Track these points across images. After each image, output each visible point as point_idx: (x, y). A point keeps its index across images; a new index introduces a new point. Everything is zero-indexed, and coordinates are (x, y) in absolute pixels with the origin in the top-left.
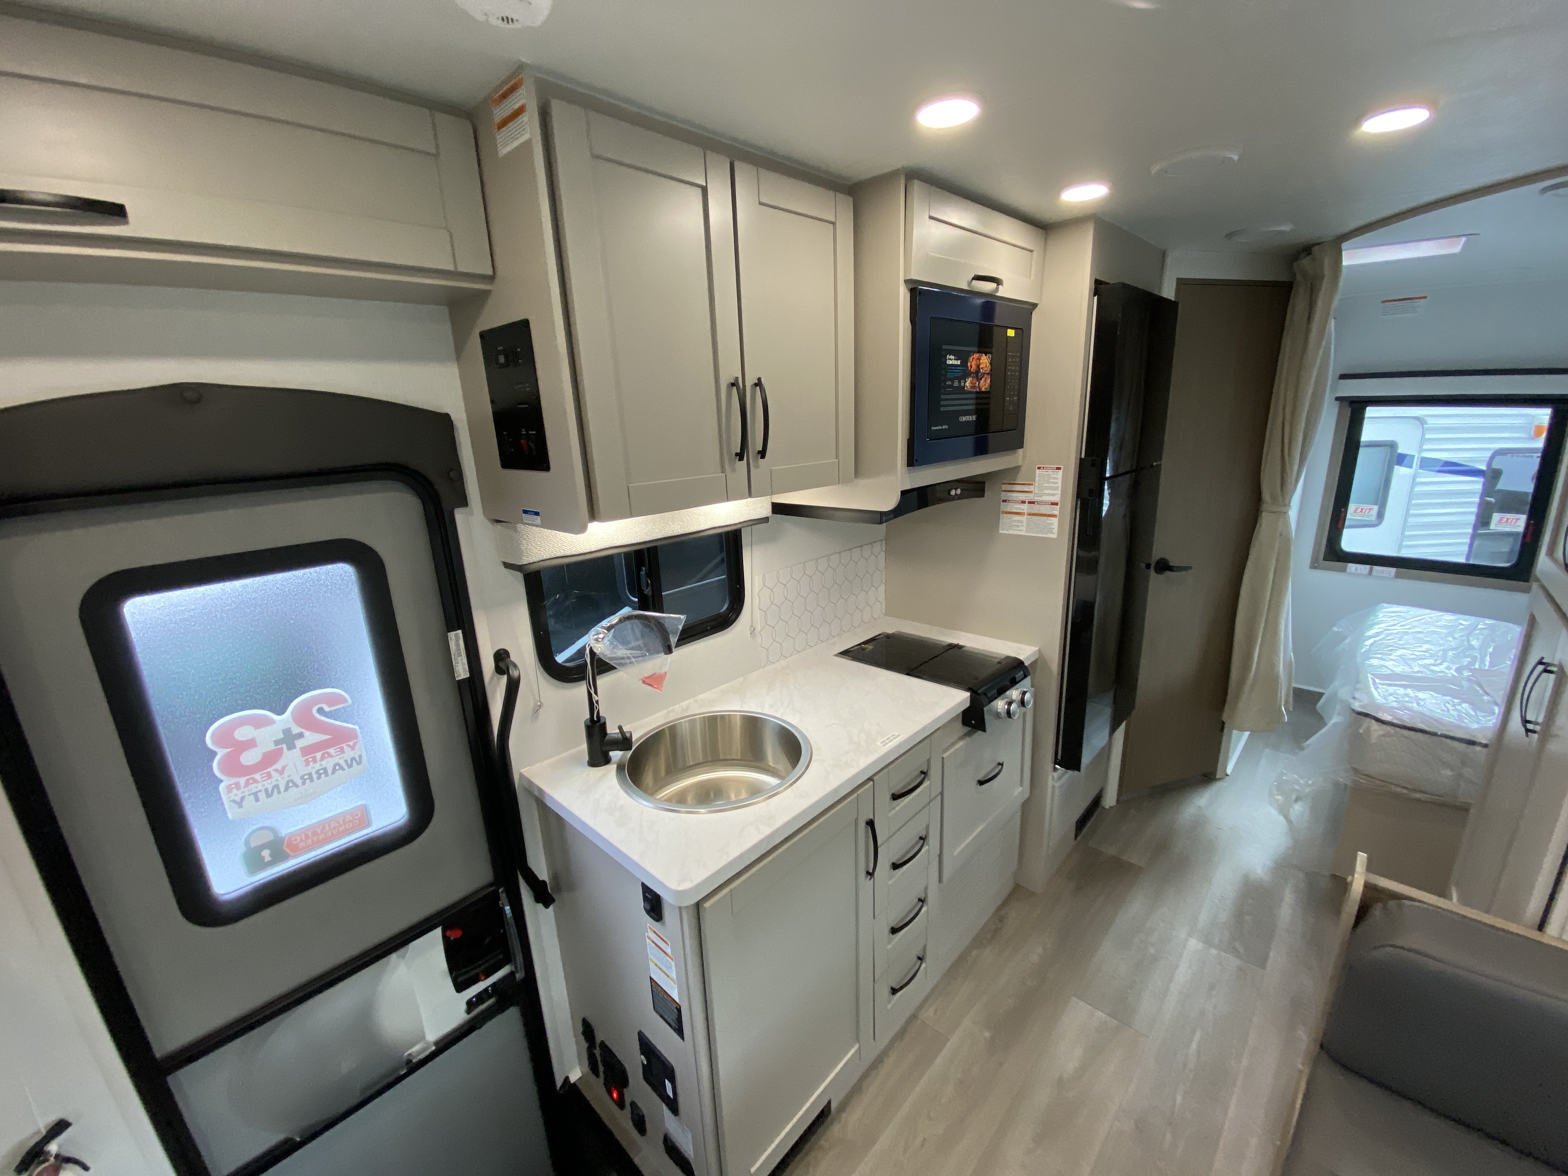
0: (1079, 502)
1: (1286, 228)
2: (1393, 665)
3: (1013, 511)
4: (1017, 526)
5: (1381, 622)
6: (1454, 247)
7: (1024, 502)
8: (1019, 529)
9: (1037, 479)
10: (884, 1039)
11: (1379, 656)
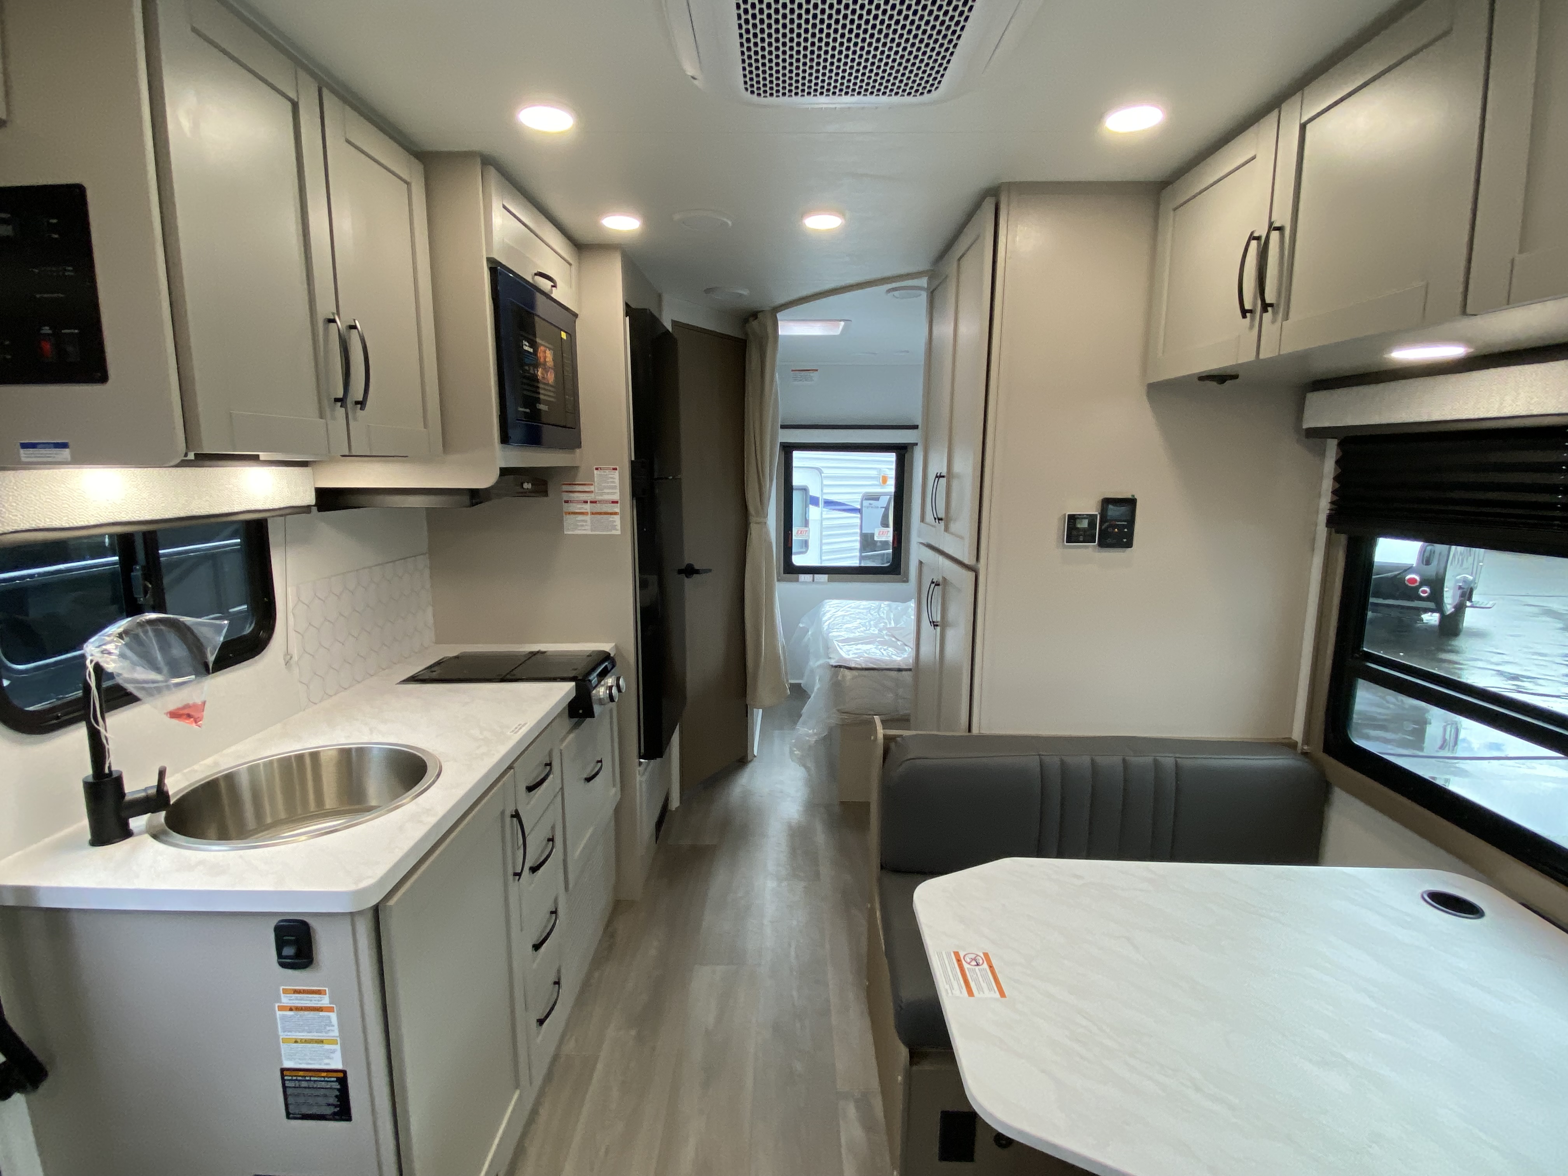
0: (635, 501)
1: (745, 292)
2: (846, 635)
3: (577, 511)
4: (582, 526)
5: (828, 611)
6: (836, 329)
7: (586, 502)
8: (583, 528)
9: (596, 480)
10: (538, 1081)
11: (835, 630)
